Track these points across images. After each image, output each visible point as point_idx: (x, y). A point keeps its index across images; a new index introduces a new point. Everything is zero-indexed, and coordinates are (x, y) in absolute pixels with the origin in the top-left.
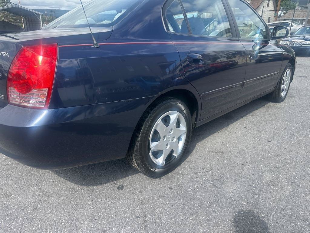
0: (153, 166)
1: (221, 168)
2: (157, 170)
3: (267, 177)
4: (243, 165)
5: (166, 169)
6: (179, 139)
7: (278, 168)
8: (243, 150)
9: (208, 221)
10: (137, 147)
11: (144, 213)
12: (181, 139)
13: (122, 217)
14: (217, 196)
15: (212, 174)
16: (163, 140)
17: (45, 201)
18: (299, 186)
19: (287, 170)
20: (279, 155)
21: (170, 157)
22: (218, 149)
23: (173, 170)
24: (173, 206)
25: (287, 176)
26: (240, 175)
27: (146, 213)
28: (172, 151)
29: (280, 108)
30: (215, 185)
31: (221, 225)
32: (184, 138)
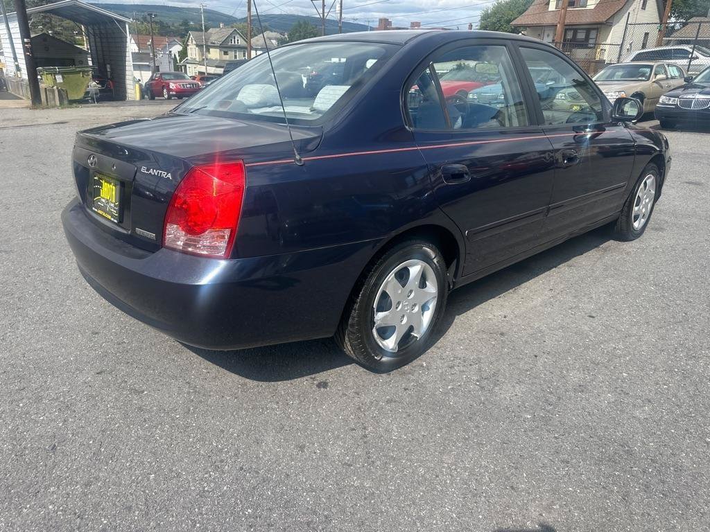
0: (377, 352)
1: (497, 361)
2: (385, 359)
3: (575, 377)
4: (536, 356)
5: (400, 358)
6: (424, 308)
7: (598, 364)
8: (540, 331)
9: (466, 439)
10: (353, 319)
11: (363, 424)
12: (427, 308)
13: (327, 429)
14: (484, 403)
15: (480, 370)
16: (397, 308)
17: (201, 402)
18: (628, 394)
19: (612, 368)
20: (605, 341)
21: (406, 338)
22: (495, 328)
23: (411, 361)
24: (409, 415)
25: (611, 378)
26: (528, 373)
27: (366, 425)
28: (411, 329)
29: (628, 253)
30: (483, 388)
31: (486, 447)
32: (432, 306)
